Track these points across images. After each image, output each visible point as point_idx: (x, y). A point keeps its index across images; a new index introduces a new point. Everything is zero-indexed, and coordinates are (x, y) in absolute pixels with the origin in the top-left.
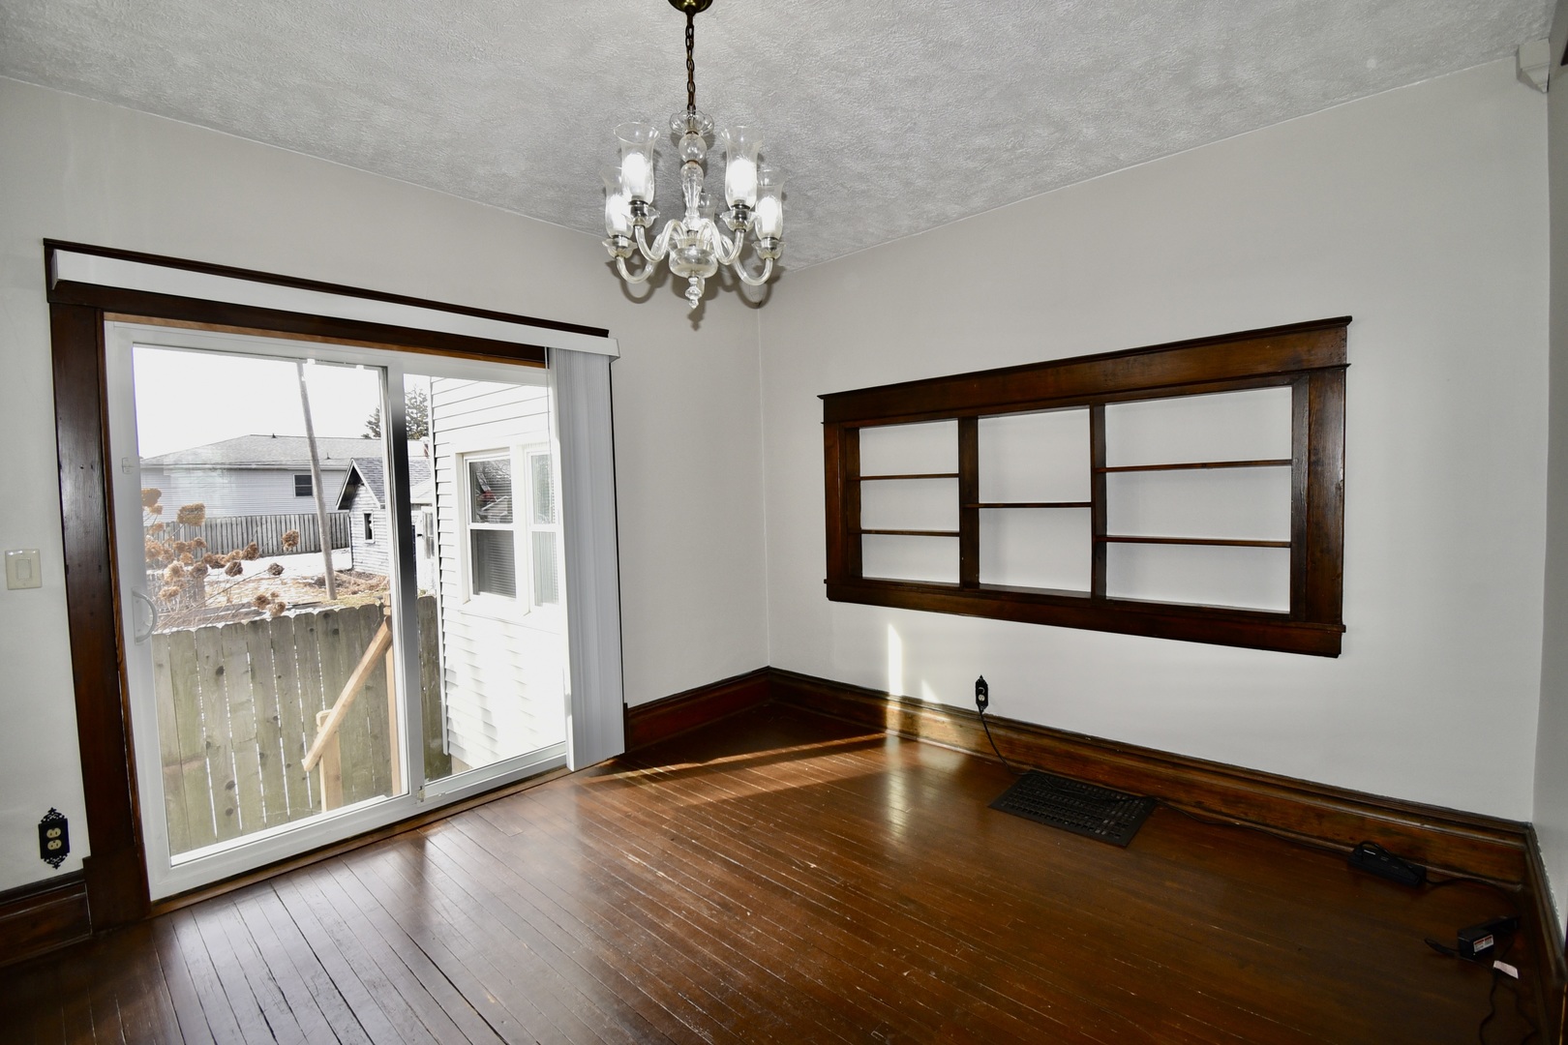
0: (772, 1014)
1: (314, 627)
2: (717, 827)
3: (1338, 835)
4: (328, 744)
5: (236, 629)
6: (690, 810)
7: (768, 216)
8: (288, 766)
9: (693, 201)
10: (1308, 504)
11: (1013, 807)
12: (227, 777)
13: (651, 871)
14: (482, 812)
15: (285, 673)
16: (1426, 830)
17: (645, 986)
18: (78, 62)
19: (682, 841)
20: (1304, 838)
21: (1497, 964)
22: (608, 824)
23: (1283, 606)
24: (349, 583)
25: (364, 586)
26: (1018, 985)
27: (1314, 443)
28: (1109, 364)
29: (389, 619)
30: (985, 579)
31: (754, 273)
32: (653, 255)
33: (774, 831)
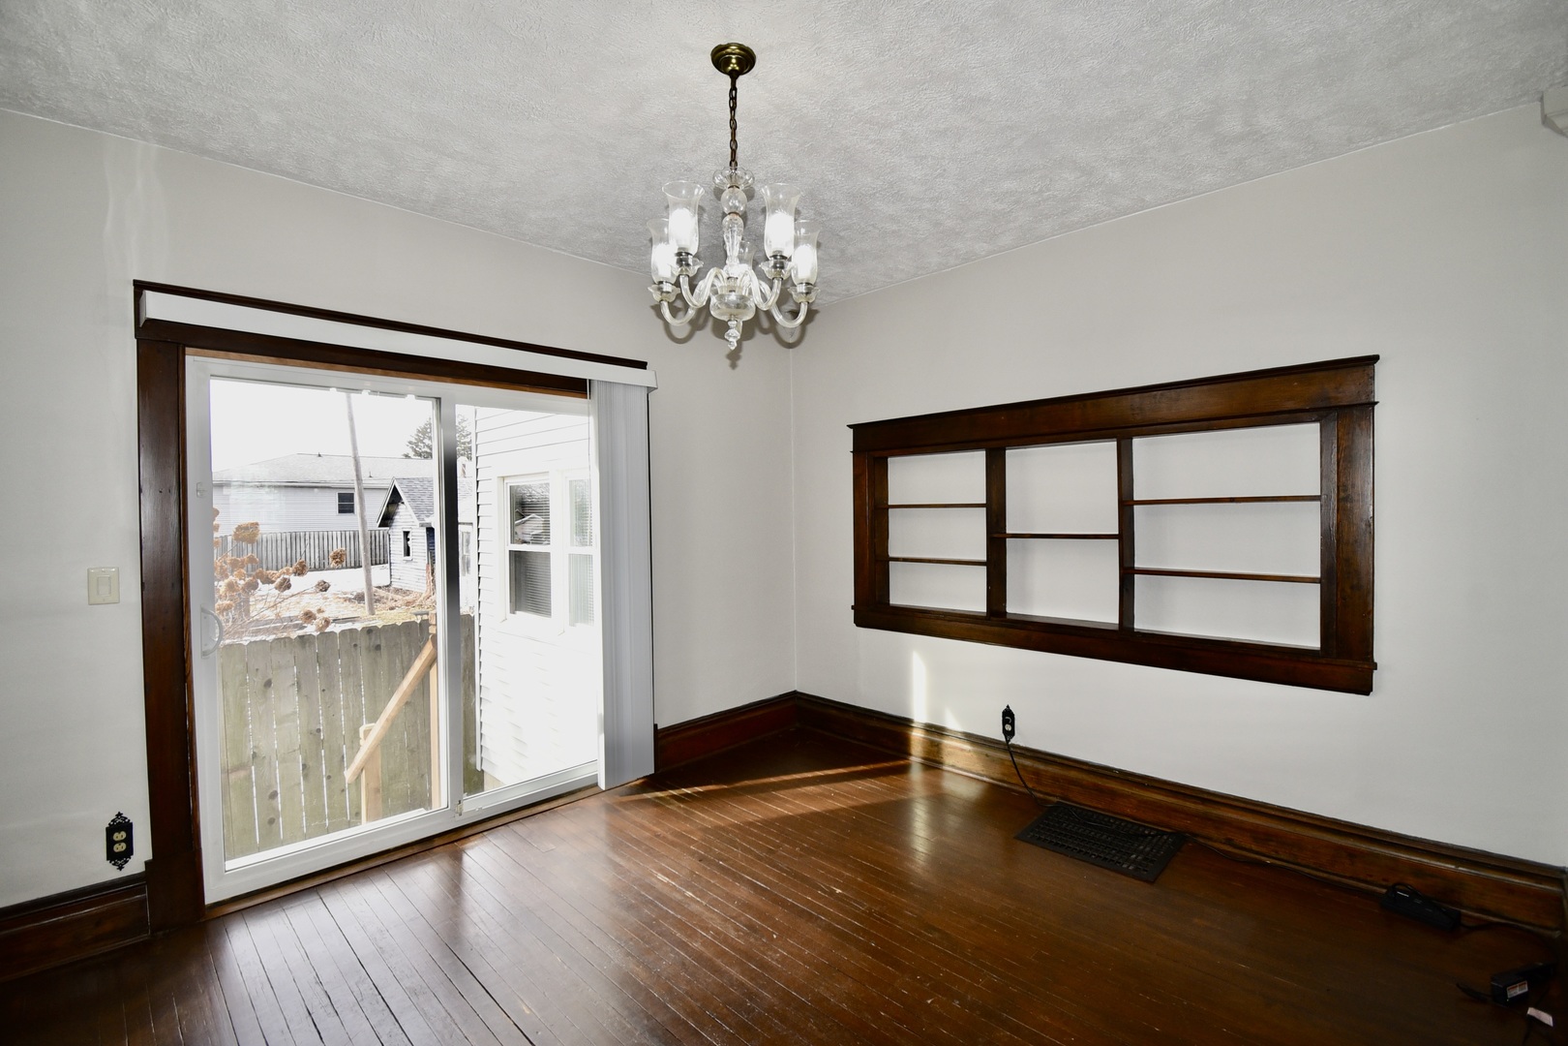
0: (797, 1035)
1: (358, 643)
2: (745, 849)
3: (1371, 876)
4: (371, 757)
5: (285, 643)
6: (717, 831)
7: (804, 264)
8: (329, 777)
9: (733, 248)
10: (1338, 541)
11: (1039, 838)
12: (270, 787)
13: (679, 891)
14: (516, 827)
15: (329, 688)
16: (1460, 873)
17: (674, 1003)
18: (170, 119)
19: (710, 862)
20: (1336, 878)
21: (1531, 1011)
22: (638, 843)
23: (1314, 643)
24: (387, 599)
25: (401, 602)
26: (1042, 1017)
27: (1343, 479)
28: (1137, 398)
29: (435, 638)
30: (1012, 608)
31: (789, 316)
32: (696, 301)
33: (801, 856)
